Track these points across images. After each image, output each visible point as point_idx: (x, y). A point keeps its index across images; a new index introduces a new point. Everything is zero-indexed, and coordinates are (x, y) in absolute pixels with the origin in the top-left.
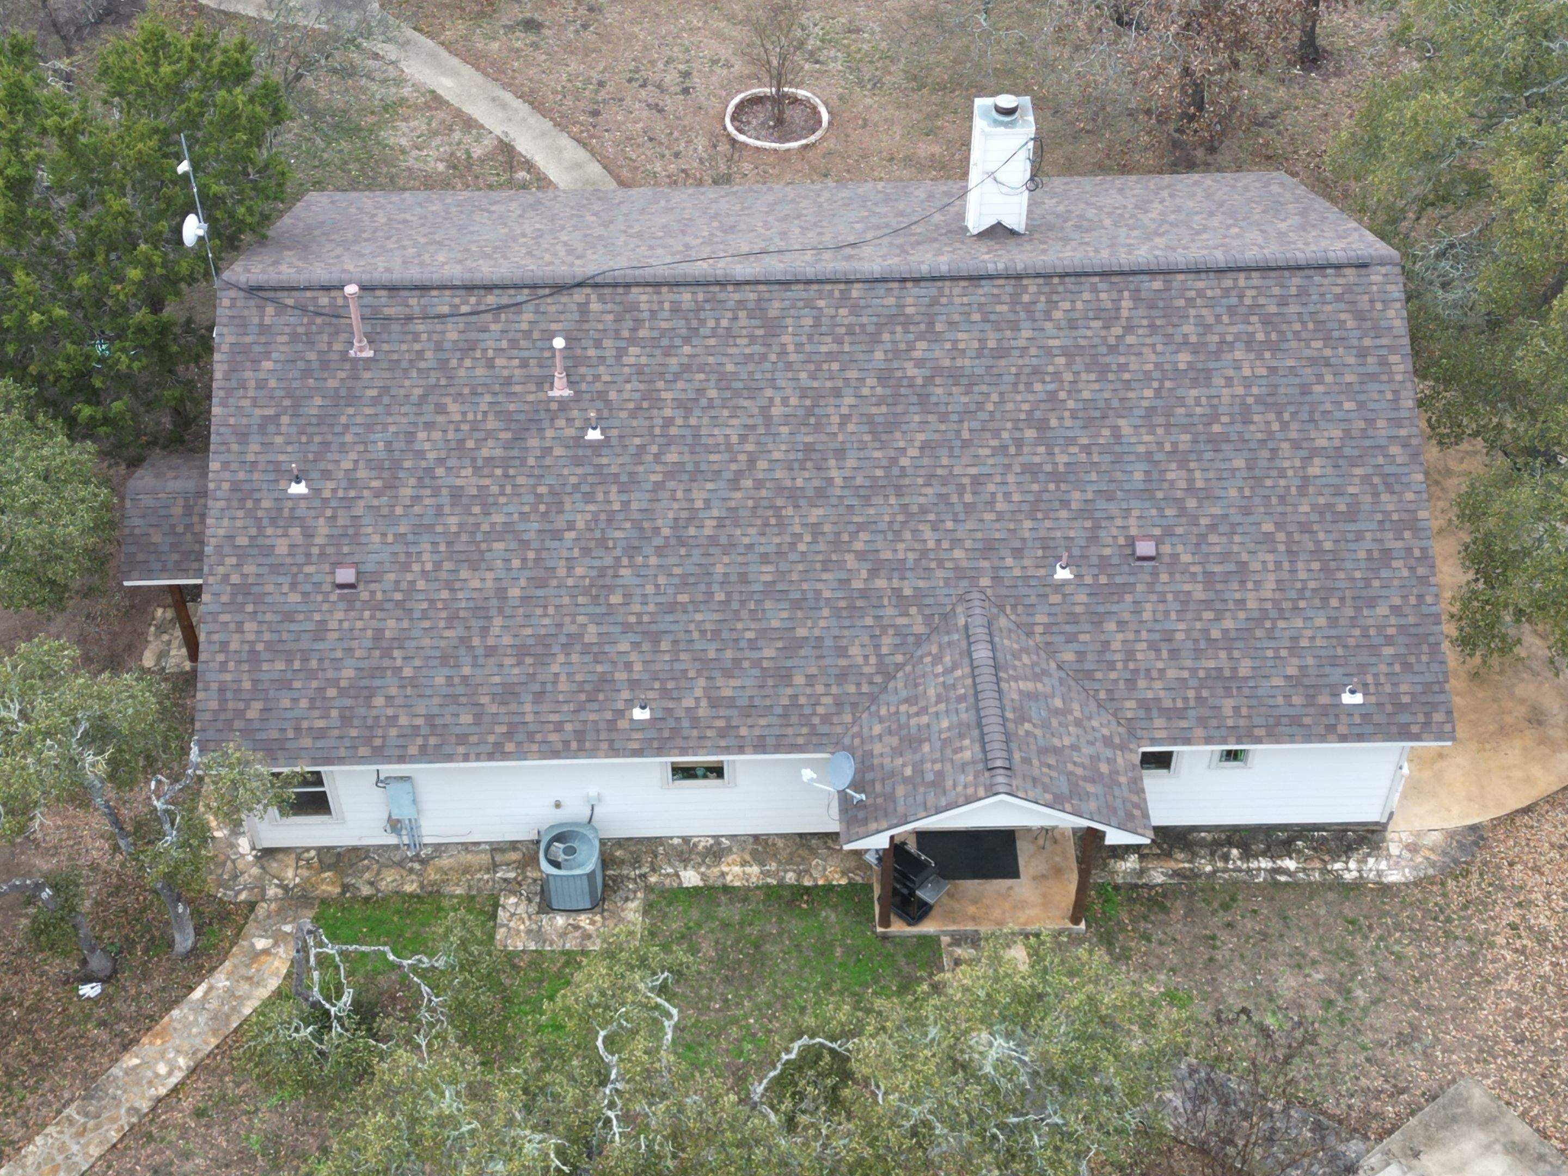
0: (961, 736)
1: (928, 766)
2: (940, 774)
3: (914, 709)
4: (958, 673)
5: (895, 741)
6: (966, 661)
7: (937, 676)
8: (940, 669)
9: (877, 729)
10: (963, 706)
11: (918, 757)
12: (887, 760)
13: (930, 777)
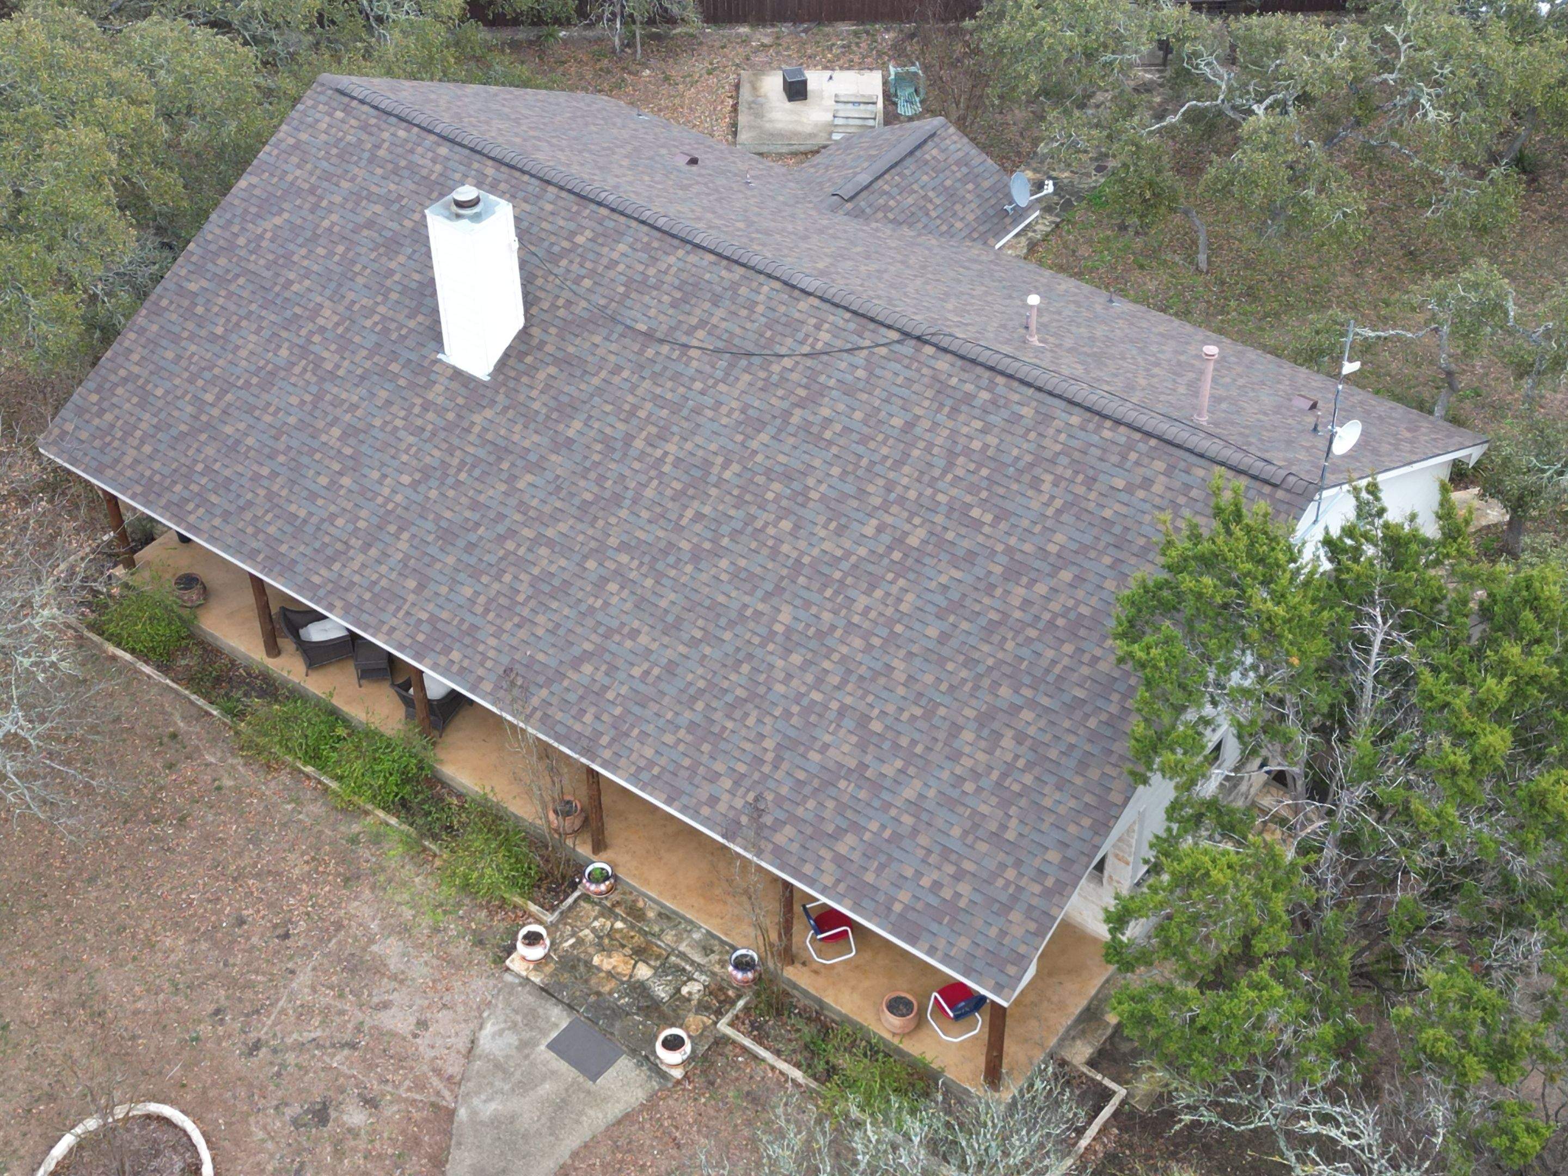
0: (926, 163)
1: (958, 175)
2: (958, 163)
3: (930, 206)
4: (886, 187)
5: (958, 207)
6: (876, 186)
7: (898, 202)
8: (892, 203)
9: (959, 225)
10: (907, 172)
11: (958, 185)
12: (973, 206)
13: (965, 170)
